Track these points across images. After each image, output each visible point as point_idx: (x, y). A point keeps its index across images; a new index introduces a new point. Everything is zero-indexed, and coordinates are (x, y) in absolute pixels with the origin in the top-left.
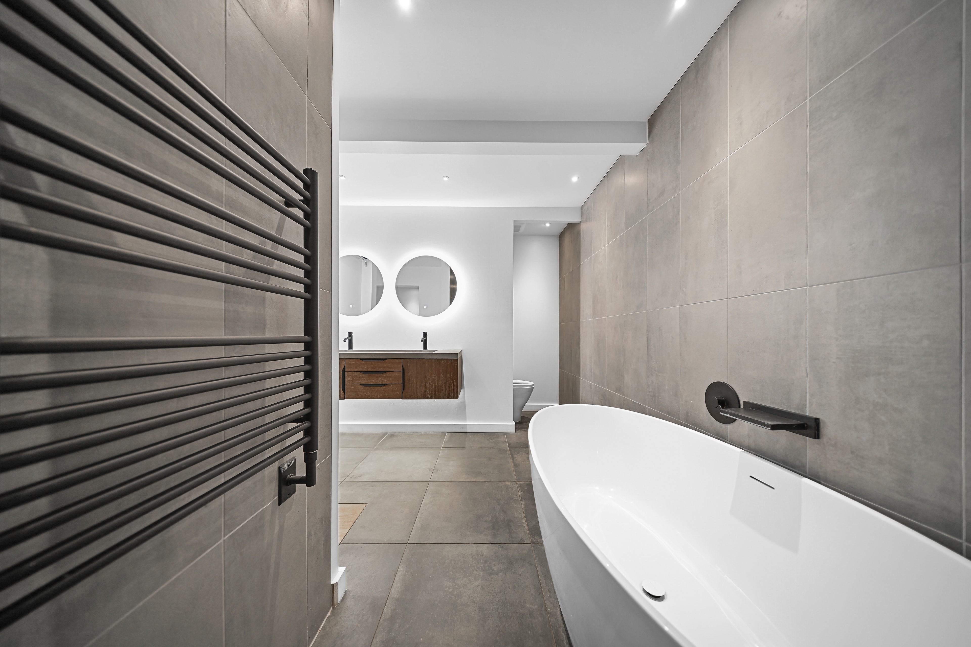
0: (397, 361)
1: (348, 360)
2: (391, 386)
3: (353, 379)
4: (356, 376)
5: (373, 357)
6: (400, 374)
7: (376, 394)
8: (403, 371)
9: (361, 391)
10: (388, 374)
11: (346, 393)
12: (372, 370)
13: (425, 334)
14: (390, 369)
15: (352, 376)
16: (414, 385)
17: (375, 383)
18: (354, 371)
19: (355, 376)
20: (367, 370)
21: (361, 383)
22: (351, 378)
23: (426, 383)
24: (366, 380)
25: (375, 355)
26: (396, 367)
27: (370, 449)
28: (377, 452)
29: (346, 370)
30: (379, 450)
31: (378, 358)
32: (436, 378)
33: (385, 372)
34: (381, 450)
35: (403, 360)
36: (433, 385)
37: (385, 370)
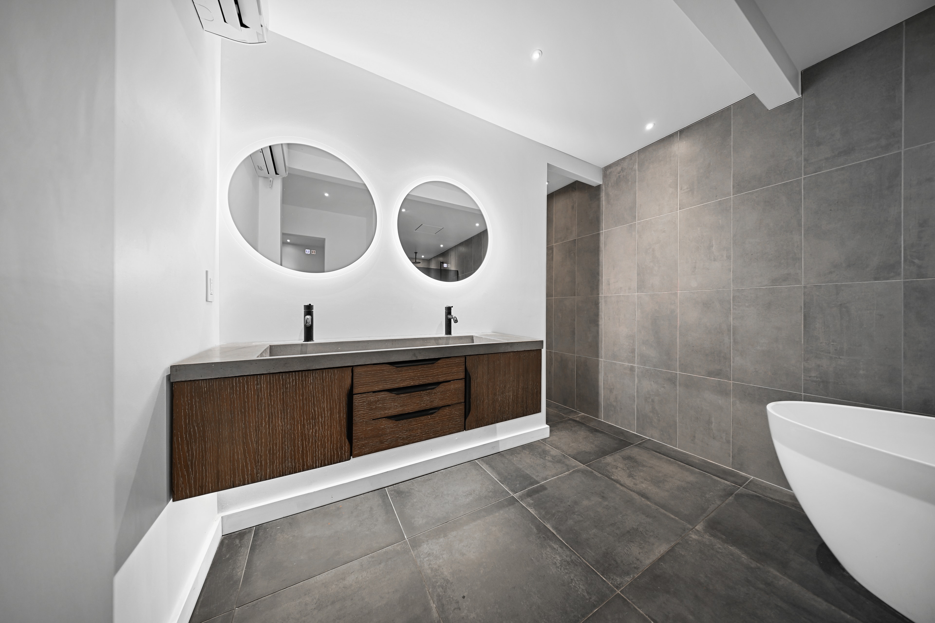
0: (457, 360)
1: (359, 368)
2: (446, 411)
3: (372, 409)
4: (378, 401)
5: (417, 357)
6: (461, 385)
7: (419, 431)
8: (467, 378)
9: (388, 431)
10: (441, 388)
11: (354, 444)
12: (412, 383)
14: (445, 378)
15: (370, 403)
16: (483, 402)
17: (417, 409)
18: (374, 392)
19: (376, 402)
20: (402, 385)
21: (390, 414)
22: (367, 408)
23: (501, 394)
24: (399, 407)
25: (420, 353)
26: (455, 372)
27: (400, 545)
28: (427, 551)
29: (355, 391)
30: (424, 542)
31: (427, 358)
32: (515, 382)
33: (438, 384)
34: (428, 542)
35: (467, 357)
36: (510, 395)
37: (437, 381)
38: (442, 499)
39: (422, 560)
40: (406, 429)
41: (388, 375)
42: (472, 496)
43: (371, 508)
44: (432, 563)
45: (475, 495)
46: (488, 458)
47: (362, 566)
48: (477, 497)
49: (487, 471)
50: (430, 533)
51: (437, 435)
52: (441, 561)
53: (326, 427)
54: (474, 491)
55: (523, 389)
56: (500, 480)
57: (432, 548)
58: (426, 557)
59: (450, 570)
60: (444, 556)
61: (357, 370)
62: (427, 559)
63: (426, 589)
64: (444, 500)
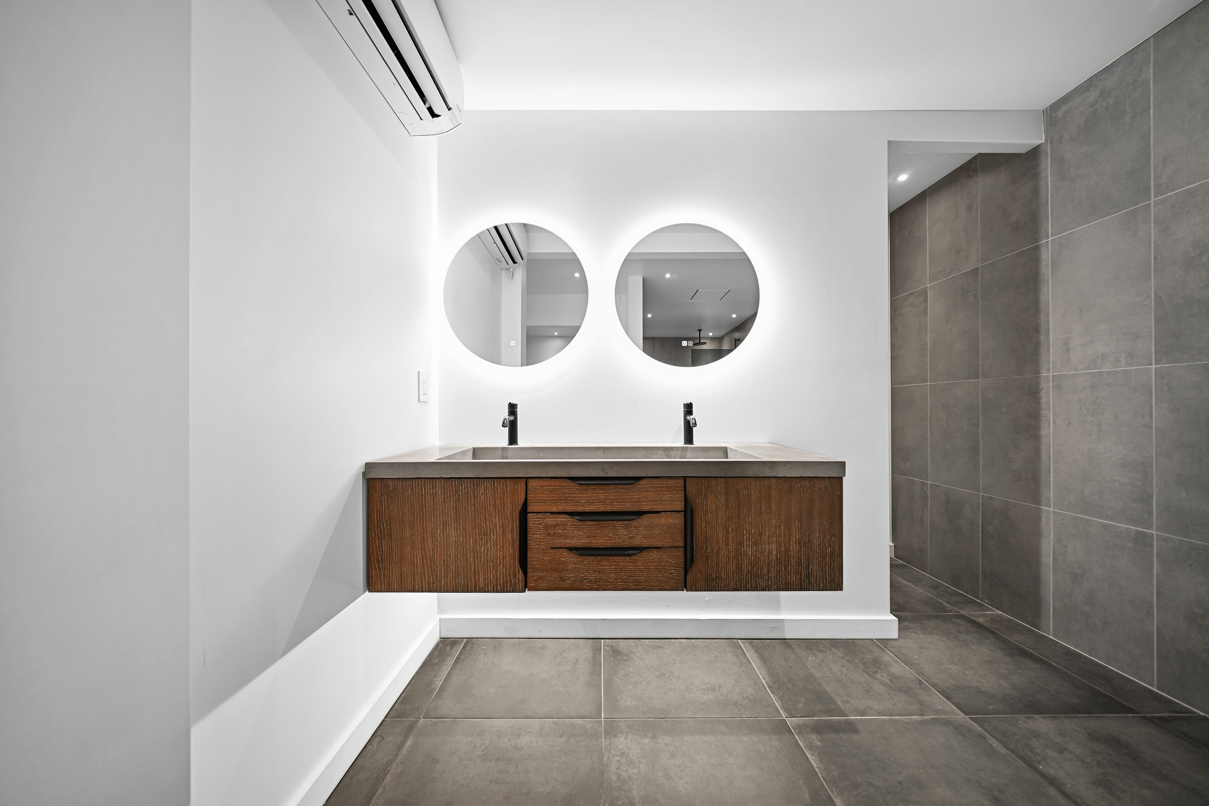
0: (671, 482)
1: (534, 480)
2: (654, 554)
3: (549, 535)
4: (557, 525)
5: (607, 473)
6: (678, 520)
7: (613, 576)
8: (688, 512)
9: (570, 566)
10: (645, 521)
11: (529, 574)
12: (602, 509)
14: (652, 507)
15: (547, 527)
16: (718, 552)
17: (609, 544)
18: (552, 513)
19: (555, 526)
20: (588, 509)
21: (572, 545)
22: (544, 532)
23: (753, 545)
24: (584, 537)
25: (611, 468)
26: (668, 501)
27: (592, 722)
28: (621, 747)
29: (530, 509)
30: (622, 733)
31: (622, 476)
32: (781, 529)
33: (640, 514)
34: (627, 735)
35: (687, 480)
36: (772, 549)
37: (639, 510)
38: (668, 681)
39: (611, 757)
40: (594, 569)
41: (570, 493)
42: (715, 694)
43: (577, 660)
44: (622, 769)
45: (719, 693)
46: (762, 643)
47: (542, 729)
48: (722, 698)
49: (754, 663)
50: (634, 723)
51: (640, 587)
52: (635, 771)
53: (498, 547)
54: (720, 687)
55: (800, 543)
56: (771, 684)
57: (630, 746)
58: (617, 756)
59: (642, 791)
60: (642, 767)
61: (532, 484)
62: (618, 758)
63: (602, 801)
64: (670, 684)
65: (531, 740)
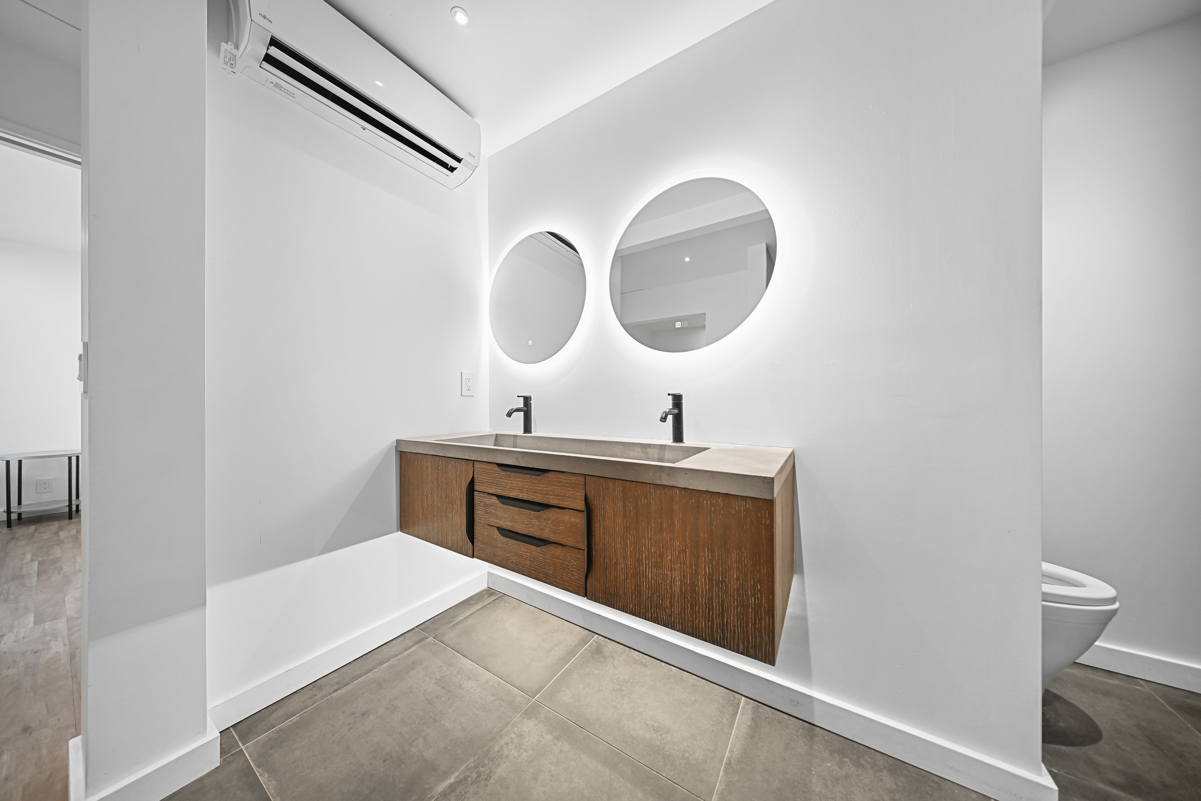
0: (573, 479)
1: (478, 463)
2: (559, 551)
3: (488, 513)
4: (492, 505)
5: (520, 462)
6: (580, 520)
7: (530, 563)
8: (589, 511)
9: (500, 545)
10: (552, 514)
11: (475, 544)
12: (521, 497)
13: (677, 400)
14: (558, 502)
15: (486, 506)
16: (616, 564)
17: (526, 531)
18: (489, 494)
19: (490, 506)
20: (510, 495)
21: (500, 526)
22: (483, 509)
23: (653, 567)
24: (508, 520)
25: (523, 458)
26: (571, 498)
27: (524, 697)
28: (525, 730)
29: (477, 487)
30: (537, 719)
31: (531, 467)
33: (547, 506)
34: (539, 723)
35: (587, 477)
37: (547, 502)
38: (619, 699)
39: (511, 732)
40: (515, 552)
41: (499, 478)
42: (654, 735)
43: (560, 643)
44: (509, 746)
45: (660, 737)
46: (773, 714)
47: (487, 682)
48: (658, 743)
49: (736, 729)
50: (554, 717)
51: (548, 581)
52: (516, 754)
54: (668, 732)
56: (733, 761)
57: (532, 733)
58: (515, 734)
59: (505, 772)
60: (525, 755)
61: (477, 465)
62: (514, 736)
63: (472, 759)
64: (618, 702)
65: (474, 686)
